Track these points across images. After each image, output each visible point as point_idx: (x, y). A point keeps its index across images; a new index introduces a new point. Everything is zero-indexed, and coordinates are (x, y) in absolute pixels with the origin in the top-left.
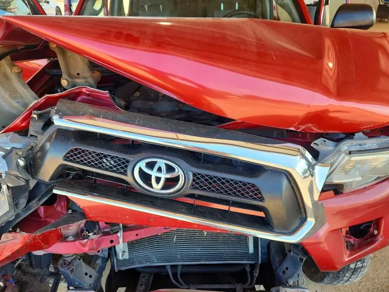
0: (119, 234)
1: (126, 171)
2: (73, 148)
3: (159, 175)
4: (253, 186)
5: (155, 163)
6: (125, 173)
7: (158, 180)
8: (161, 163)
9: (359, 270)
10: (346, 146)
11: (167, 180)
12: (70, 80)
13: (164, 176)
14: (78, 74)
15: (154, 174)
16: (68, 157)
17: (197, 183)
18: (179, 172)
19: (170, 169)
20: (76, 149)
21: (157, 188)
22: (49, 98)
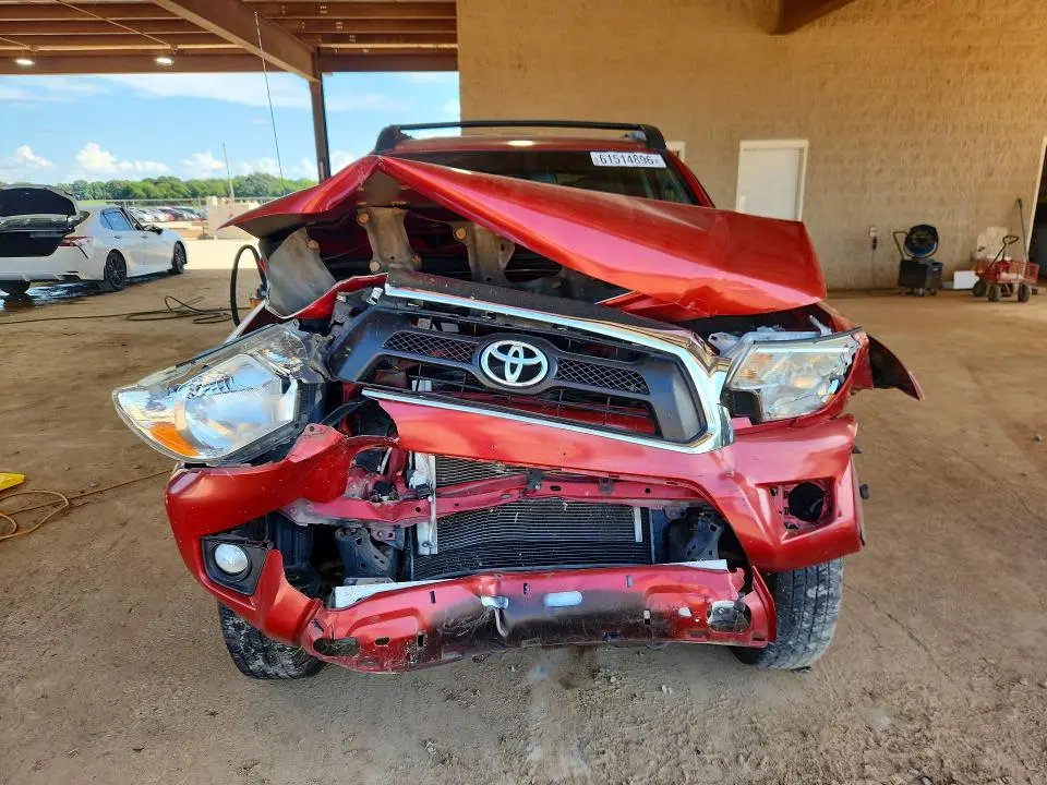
0: (430, 499)
1: (470, 360)
2: (397, 332)
3: (515, 361)
4: (636, 375)
5: (510, 346)
6: (469, 361)
7: (513, 368)
8: (518, 346)
9: (824, 604)
10: (750, 337)
11: (525, 368)
12: (383, 264)
13: (522, 361)
14: (393, 258)
15: (508, 359)
16: (390, 345)
17: (564, 373)
18: (540, 358)
19: (529, 354)
20: (403, 335)
21: (511, 379)
22: (356, 281)
